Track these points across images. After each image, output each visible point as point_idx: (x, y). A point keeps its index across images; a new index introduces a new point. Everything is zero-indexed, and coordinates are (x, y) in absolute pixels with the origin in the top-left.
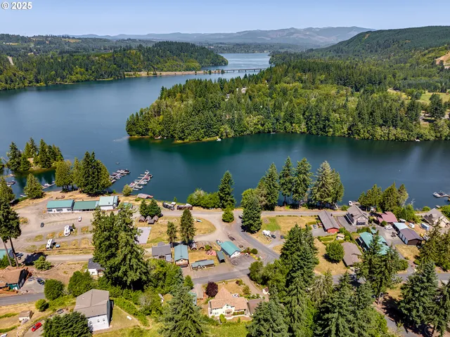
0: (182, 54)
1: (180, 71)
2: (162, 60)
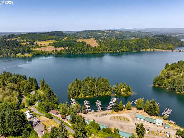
0: (166, 41)
1: (165, 49)
2: (157, 44)
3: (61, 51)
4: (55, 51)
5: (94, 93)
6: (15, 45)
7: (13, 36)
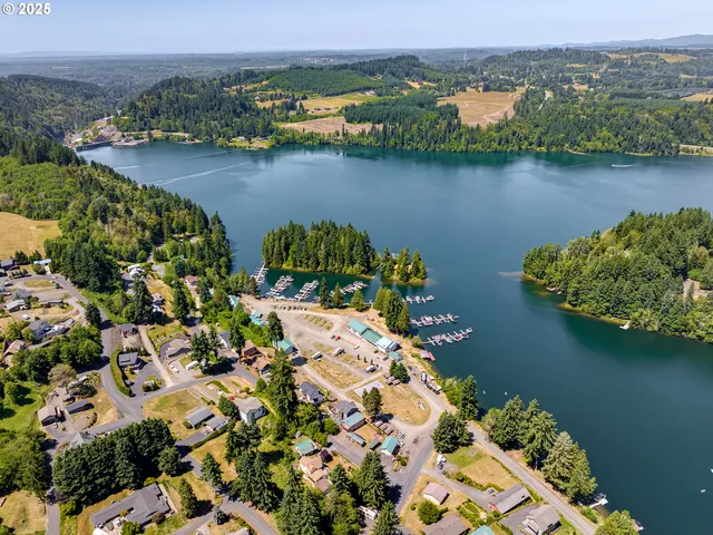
3: (362, 134)
4: (344, 135)
5: (318, 264)
6: (239, 109)
7: (248, 77)
